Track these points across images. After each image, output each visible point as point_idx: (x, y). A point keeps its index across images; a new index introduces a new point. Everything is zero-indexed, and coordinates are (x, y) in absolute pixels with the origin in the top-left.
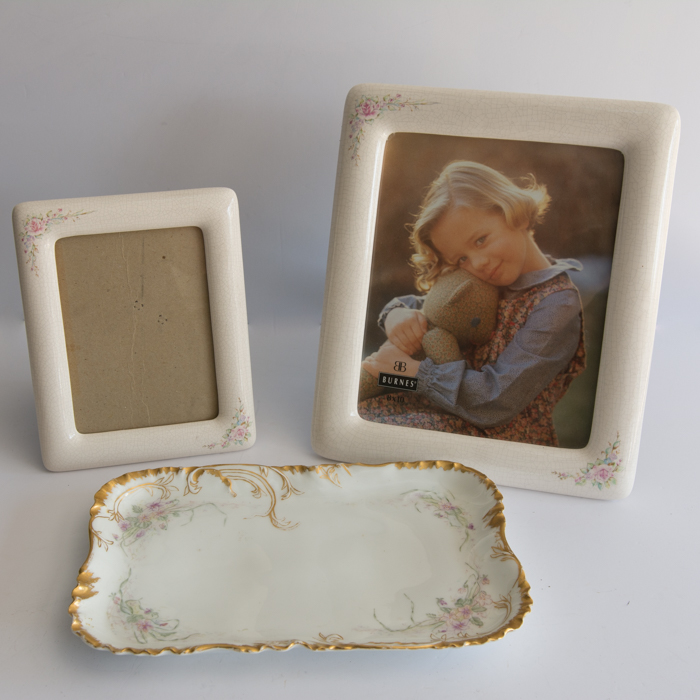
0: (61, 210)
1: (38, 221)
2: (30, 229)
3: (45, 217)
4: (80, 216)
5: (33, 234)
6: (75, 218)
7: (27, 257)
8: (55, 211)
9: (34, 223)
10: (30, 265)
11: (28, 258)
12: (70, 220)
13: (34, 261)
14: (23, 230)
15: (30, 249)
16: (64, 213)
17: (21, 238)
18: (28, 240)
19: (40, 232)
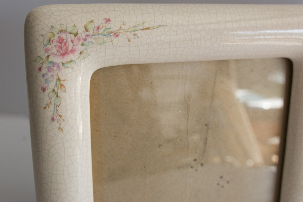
0: (108, 20)
1: (68, 38)
2: (54, 50)
3: (81, 30)
4: (139, 33)
5: (58, 60)
6: (131, 35)
7: (45, 98)
8: (100, 21)
9: (61, 41)
10: (49, 112)
11: (46, 100)
12: (122, 38)
13: (57, 106)
14: (41, 52)
15: (52, 85)
16: (114, 26)
17: (38, 65)
18: (49, 70)
19: (71, 57)
